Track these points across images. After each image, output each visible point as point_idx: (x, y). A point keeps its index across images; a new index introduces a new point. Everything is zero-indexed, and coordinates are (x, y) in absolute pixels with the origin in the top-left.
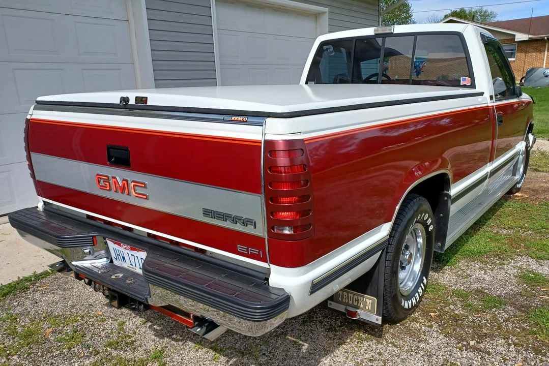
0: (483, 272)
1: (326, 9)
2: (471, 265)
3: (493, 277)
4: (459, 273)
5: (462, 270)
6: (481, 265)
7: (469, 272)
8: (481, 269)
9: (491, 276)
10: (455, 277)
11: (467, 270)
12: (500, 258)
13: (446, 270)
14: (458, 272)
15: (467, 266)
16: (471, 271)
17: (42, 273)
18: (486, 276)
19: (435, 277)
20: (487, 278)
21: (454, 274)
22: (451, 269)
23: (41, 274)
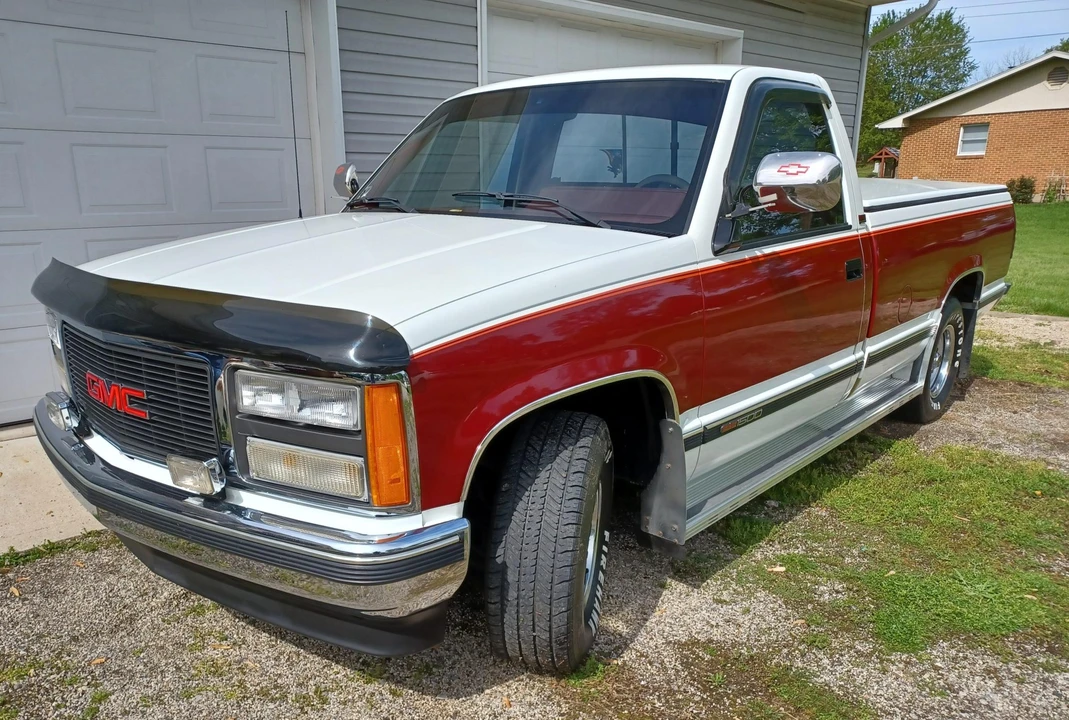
0: (992, 684)
1: (739, 33)
2: (965, 658)
3: (1020, 702)
4: (926, 676)
5: (937, 669)
6: (992, 662)
7: (952, 677)
8: (990, 672)
9: (1013, 699)
10: (909, 689)
11: (949, 671)
12: (1051, 650)
13: (893, 663)
14: (924, 672)
15: (954, 659)
16: (960, 677)
17: (28, 551)
18: (997, 698)
19: (859, 680)
20: (1000, 704)
21: (911, 679)
22: (907, 663)
23: (27, 553)
